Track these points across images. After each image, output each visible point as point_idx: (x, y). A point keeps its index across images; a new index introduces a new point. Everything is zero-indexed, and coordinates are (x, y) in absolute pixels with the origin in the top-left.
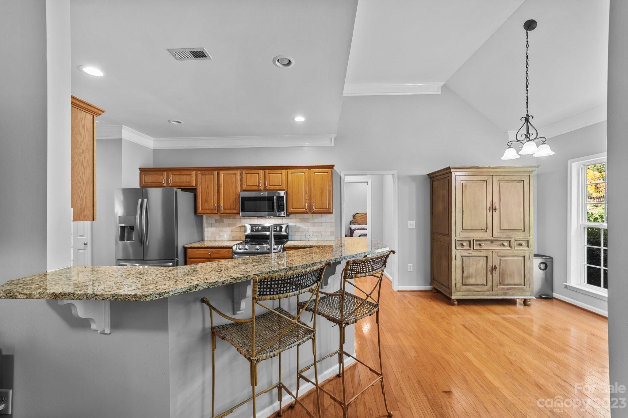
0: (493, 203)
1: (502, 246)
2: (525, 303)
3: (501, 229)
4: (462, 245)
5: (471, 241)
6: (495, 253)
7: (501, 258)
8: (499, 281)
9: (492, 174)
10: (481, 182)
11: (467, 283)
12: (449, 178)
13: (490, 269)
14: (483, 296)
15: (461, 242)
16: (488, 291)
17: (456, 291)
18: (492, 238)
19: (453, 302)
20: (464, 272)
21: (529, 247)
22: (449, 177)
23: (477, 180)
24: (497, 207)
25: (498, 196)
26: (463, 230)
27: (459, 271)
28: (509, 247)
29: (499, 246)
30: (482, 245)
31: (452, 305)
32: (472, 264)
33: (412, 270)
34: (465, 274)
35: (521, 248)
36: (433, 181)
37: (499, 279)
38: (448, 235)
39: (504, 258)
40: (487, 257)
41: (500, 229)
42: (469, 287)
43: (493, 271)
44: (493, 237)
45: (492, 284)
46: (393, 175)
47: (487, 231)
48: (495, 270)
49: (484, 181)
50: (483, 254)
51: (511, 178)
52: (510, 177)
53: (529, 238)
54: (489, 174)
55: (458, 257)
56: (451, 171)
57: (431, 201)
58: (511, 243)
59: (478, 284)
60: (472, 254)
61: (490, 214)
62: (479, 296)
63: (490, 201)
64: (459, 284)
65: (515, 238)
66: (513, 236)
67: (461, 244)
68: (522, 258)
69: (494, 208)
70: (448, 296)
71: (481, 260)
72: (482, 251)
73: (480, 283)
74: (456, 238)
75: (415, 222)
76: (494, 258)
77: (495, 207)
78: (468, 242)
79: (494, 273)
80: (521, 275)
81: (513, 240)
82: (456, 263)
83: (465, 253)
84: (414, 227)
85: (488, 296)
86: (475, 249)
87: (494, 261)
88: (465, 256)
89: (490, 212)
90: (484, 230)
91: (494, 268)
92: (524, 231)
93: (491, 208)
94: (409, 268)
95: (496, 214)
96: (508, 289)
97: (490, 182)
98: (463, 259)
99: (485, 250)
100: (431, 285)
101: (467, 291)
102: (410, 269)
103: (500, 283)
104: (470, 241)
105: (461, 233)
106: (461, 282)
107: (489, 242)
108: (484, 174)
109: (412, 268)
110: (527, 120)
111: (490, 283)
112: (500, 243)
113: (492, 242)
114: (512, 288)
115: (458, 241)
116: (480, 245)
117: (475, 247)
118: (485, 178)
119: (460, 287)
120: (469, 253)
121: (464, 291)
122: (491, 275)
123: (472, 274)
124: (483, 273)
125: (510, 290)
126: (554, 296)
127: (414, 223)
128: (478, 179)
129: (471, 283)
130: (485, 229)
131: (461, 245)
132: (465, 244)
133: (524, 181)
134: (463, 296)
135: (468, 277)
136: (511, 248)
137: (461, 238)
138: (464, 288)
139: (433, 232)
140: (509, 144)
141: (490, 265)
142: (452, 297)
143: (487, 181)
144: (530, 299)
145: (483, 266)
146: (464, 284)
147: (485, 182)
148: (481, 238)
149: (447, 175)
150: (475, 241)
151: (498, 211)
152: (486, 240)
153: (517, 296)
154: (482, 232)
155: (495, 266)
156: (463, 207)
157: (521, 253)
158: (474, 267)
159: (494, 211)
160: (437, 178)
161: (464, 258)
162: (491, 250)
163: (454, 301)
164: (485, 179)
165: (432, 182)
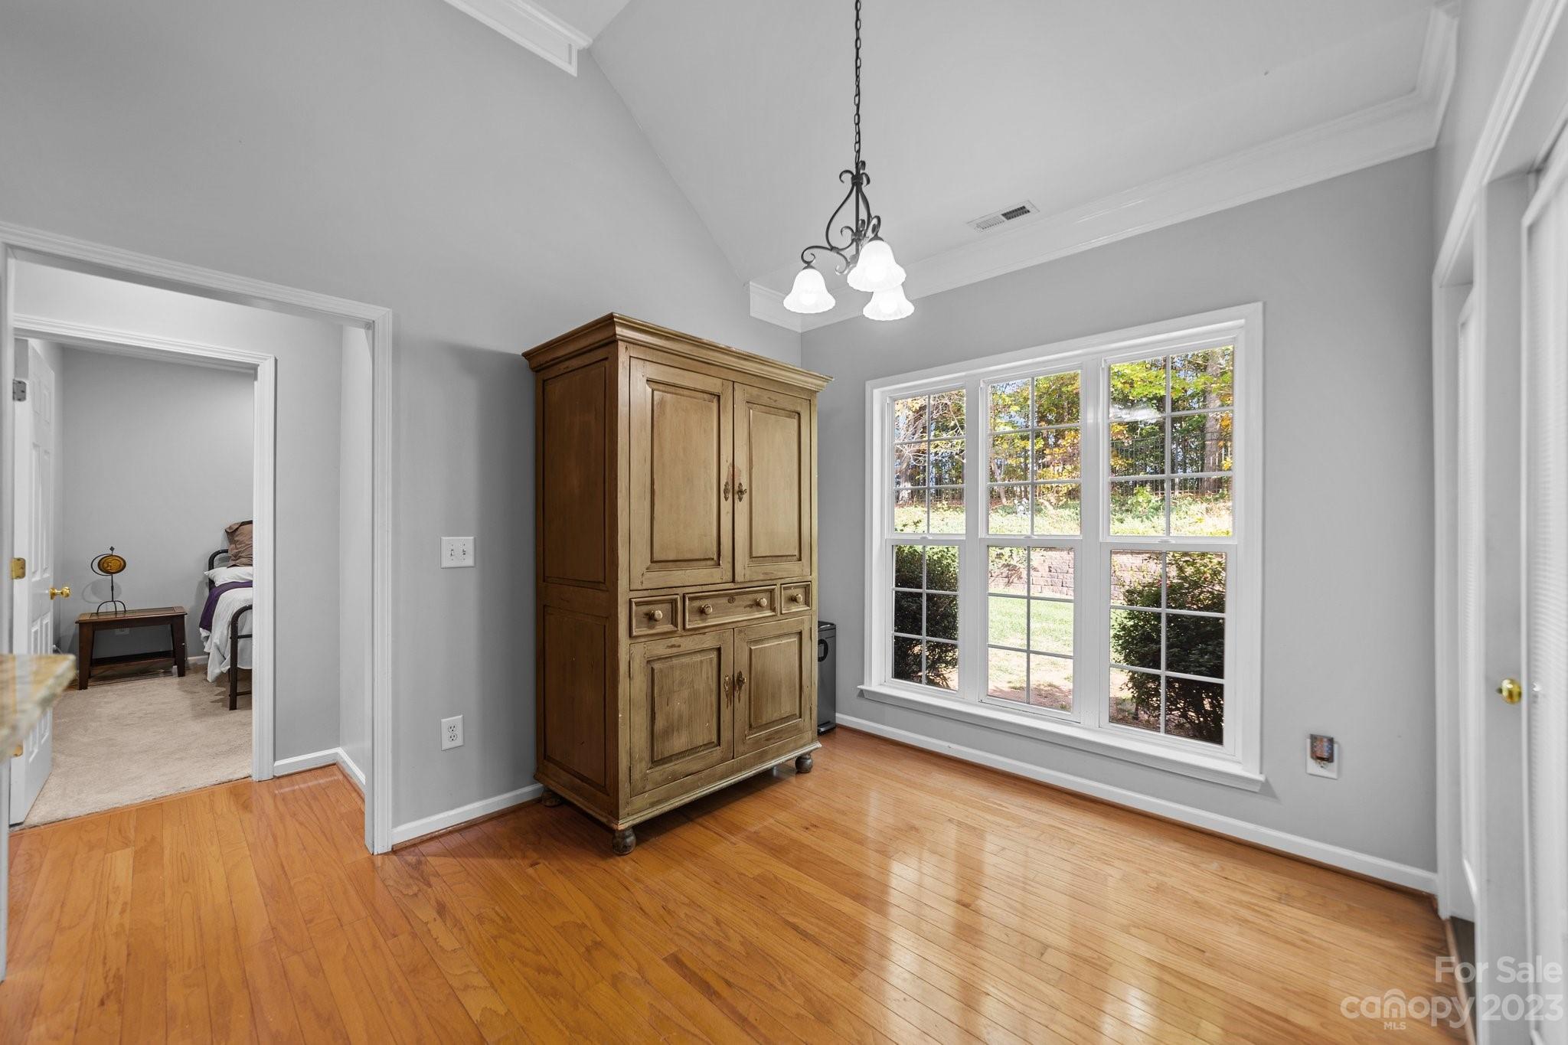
0: (735, 470)
1: (755, 608)
2: (801, 766)
3: (754, 555)
4: (650, 617)
5: (676, 600)
6: (740, 632)
7: (753, 648)
8: (747, 722)
9: (732, 376)
10: (705, 396)
11: (666, 754)
12: (607, 363)
13: (727, 688)
14: (710, 783)
15: (645, 609)
16: (723, 760)
17: (634, 793)
18: (731, 586)
19: (619, 840)
20: (657, 716)
21: (808, 606)
22: (606, 359)
23: (695, 390)
24: (745, 487)
25: (746, 448)
26: (652, 561)
27: (640, 719)
28: (771, 609)
29: (748, 609)
30: (706, 610)
31: (619, 855)
32: (681, 683)
33: (459, 742)
34: (660, 723)
35: (794, 609)
36: (544, 381)
37: (747, 712)
38: (602, 586)
39: (760, 646)
40: (719, 650)
41: (751, 557)
42: (669, 767)
43: (735, 693)
44: (733, 581)
45: (731, 737)
46: (370, 326)
47: (719, 565)
48: (740, 688)
49: (711, 394)
50: (709, 641)
51: (775, 401)
52: (774, 396)
53: (809, 578)
54: (725, 374)
55: (638, 665)
56: (615, 334)
57: (536, 460)
58: (774, 599)
59: (696, 748)
60: (679, 646)
61: (726, 506)
62: (698, 787)
63: (728, 464)
64: (641, 768)
65: (783, 581)
66: (780, 575)
67: (647, 614)
68: (795, 639)
69: (736, 488)
70: (604, 820)
71: (705, 664)
72: (706, 630)
73: (701, 744)
74: (633, 594)
75: (472, 538)
76: (738, 647)
77: (740, 484)
78: (668, 606)
79: (736, 700)
80: (795, 689)
81: (778, 586)
82: (631, 689)
83: (660, 648)
84: (469, 561)
85: (722, 778)
86: (687, 627)
87: (736, 660)
88: (659, 659)
89: (726, 499)
90: (713, 559)
91: (737, 682)
92: (800, 560)
93: (730, 487)
94: (446, 734)
95: (742, 507)
96: (767, 740)
97: (727, 401)
98: (653, 670)
99: (714, 628)
100: (537, 778)
101: (667, 781)
102: (452, 738)
103: (750, 726)
104: (673, 602)
105: (648, 575)
106: (646, 755)
107: (724, 600)
108: (713, 370)
109: (459, 731)
110: (858, 180)
111: (726, 735)
112: (748, 599)
113: (731, 599)
114: (777, 732)
115: (638, 604)
116: (702, 611)
117: (689, 621)
118: (713, 384)
119: (645, 777)
120: (673, 646)
121: (658, 785)
122: (730, 708)
123: (681, 717)
124: (709, 703)
125: (772, 741)
126: (838, 721)
127: (467, 542)
128: (699, 387)
129: (677, 750)
130: (715, 558)
131: (645, 620)
132: (659, 614)
133: (799, 414)
134: (653, 805)
135: (668, 732)
136: (773, 613)
137: (646, 593)
138: (658, 773)
139: (543, 579)
140: (808, 257)
141: (727, 676)
142: (620, 822)
143: (719, 396)
144: (809, 753)
145: (710, 680)
146: (655, 762)
147: (715, 400)
148: (705, 588)
149: (600, 354)
150: (690, 599)
151: (746, 497)
152: (718, 595)
153: (785, 754)
154: (706, 567)
155: (740, 674)
156: (655, 477)
157: (791, 624)
158: (685, 693)
159: (736, 496)
160: (563, 366)
161: (657, 666)
162: (730, 626)
163: (625, 838)
164: (716, 391)
165: (540, 385)
